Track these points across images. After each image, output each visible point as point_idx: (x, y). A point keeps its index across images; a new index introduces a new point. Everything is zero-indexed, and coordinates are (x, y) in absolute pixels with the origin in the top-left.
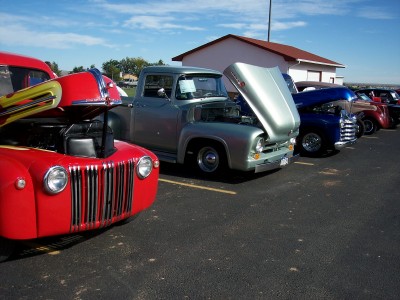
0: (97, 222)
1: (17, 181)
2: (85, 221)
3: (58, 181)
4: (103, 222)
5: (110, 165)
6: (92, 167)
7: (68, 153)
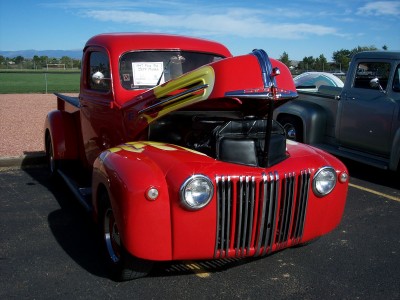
0: (251, 249)
1: (148, 189)
2: (235, 246)
3: (197, 194)
4: (259, 250)
5: (272, 178)
6: (247, 179)
7: (221, 158)
